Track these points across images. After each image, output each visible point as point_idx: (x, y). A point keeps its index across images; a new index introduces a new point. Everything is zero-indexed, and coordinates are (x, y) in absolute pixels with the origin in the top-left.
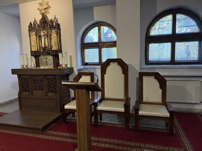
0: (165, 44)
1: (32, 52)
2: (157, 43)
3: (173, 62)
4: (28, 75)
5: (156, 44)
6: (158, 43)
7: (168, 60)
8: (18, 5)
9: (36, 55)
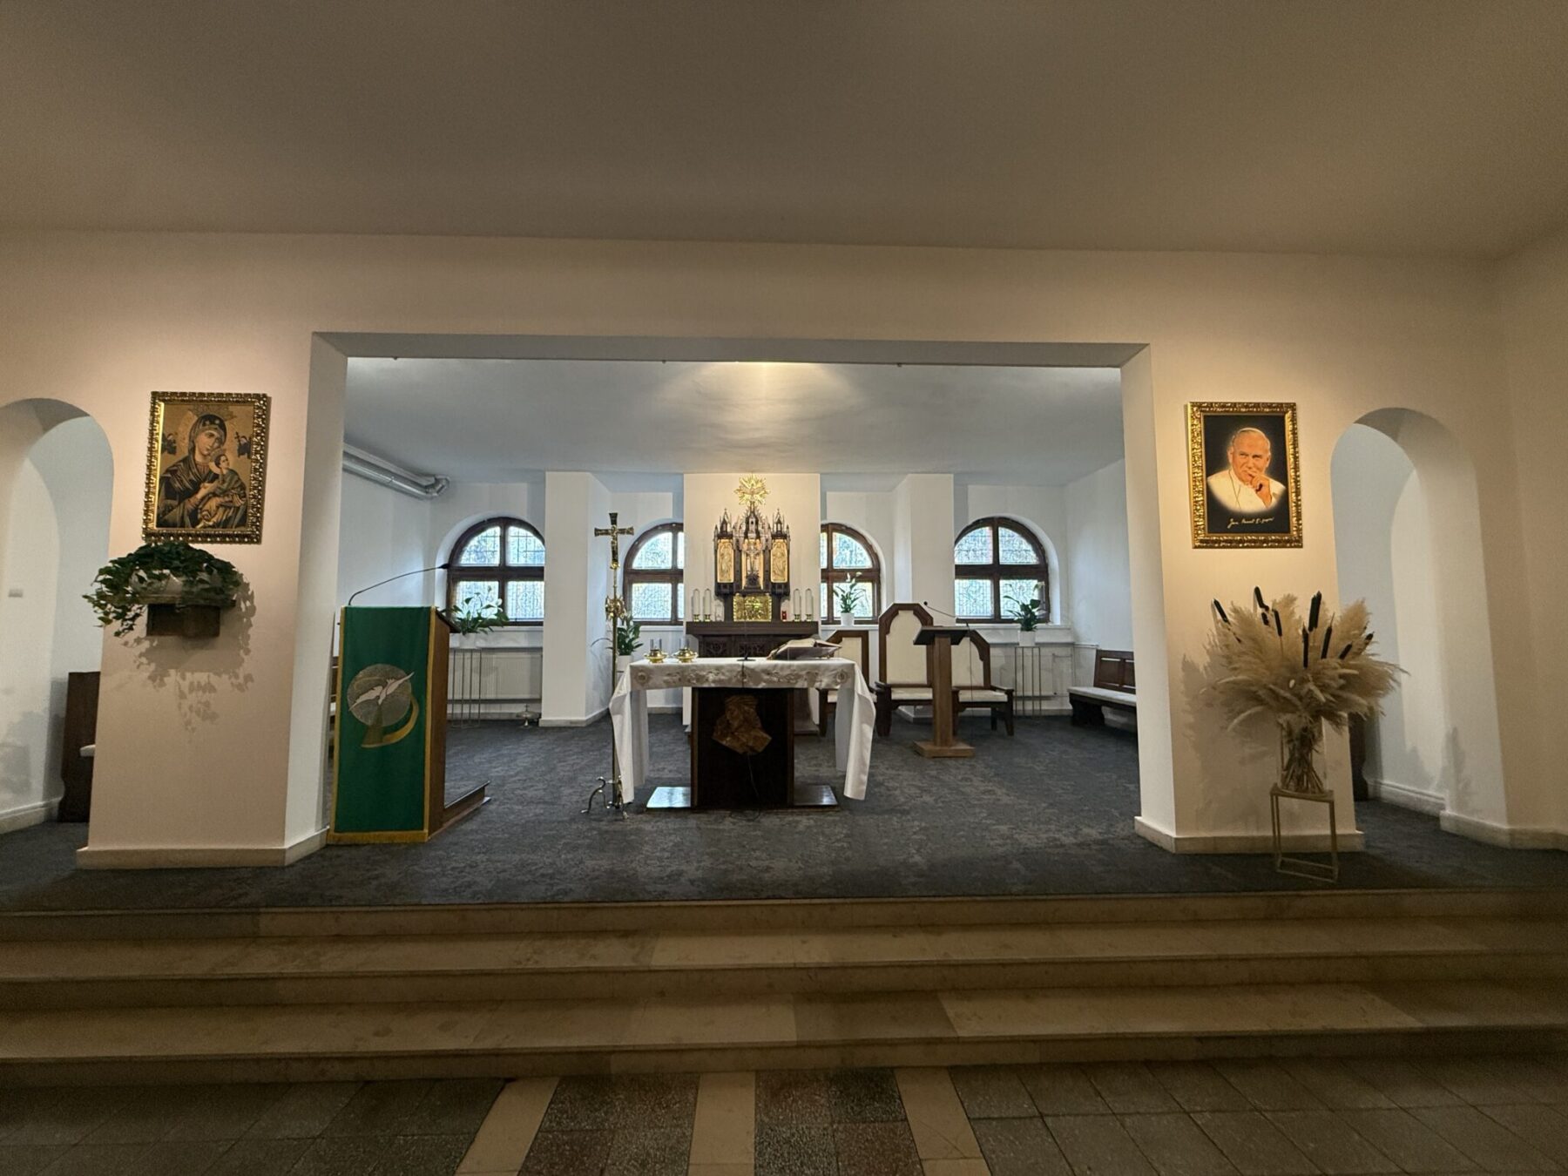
0: (981, 581)
1: (718, 586)
2: (966, 578)
3: (997, 618)
4: (729, 636)
5: (965, 581)
6: (969, 578)
7: (989, 615)
8: (682, 474)
9: (725, 592)
